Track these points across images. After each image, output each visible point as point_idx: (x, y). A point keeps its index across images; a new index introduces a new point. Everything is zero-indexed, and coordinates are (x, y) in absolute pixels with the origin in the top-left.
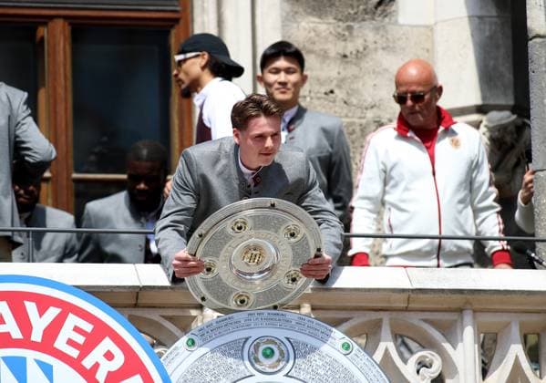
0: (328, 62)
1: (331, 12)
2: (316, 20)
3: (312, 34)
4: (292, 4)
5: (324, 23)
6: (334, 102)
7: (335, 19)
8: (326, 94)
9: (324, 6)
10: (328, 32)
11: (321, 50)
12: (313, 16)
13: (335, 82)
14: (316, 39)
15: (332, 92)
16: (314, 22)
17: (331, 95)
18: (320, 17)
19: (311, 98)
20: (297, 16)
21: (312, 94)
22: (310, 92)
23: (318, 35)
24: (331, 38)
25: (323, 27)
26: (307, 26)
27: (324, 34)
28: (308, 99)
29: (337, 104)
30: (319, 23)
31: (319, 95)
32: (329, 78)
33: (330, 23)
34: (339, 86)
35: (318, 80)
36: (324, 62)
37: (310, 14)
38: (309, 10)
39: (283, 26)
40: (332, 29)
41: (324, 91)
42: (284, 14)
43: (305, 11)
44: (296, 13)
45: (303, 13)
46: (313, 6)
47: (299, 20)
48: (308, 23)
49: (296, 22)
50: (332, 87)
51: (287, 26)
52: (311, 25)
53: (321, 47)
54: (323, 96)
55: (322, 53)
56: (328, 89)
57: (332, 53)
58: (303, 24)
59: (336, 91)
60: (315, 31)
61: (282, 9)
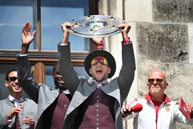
1: (159, 58)
3: (151, 67)
4: (142, 55)
5: (156, 63)
7: (161, 61)
9: (156, 56)
10: (158, 67)
12: (152, 60)
14: (153, 70)
16: (151, 63)
18: (154, 61)
20: (144, 60)
23: (153, 68)
25: (155, 65)
26: (148, 64)
27: (156, 68)
30: (154, 63)
33: (159, 63)
37: (150, 59)
40: (159, 66)
42: (138, 59)
43: (148, 58)
44: (144, 58)
45: (147, 59)
46: (151, 55)
47: (145, 61)
48: (148, 63)
51: (139, 64)
52: (150, 64)
58: (147, 63)
60: (152, 66)
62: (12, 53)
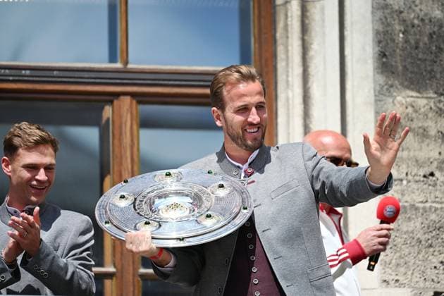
0: (428, 141)
1: (431, 85)
2: (414, 94)
3: (410, 110)
4: (387, 77)
5: (422, 97)
6: (435, 185)
7: (436, 93)
8: (425, 176)
9: (424, 80)
10: (428, 107)
11: (420, 128)
12: (412, 90)
13: (435, 164)
14: (414, 115)
15: (432, 174)
16: (412, 97)
17: (431, 178)
18: (419, 92)
19: (409, 182)
20: (392, 90)
21: (410, 177)
22: (407, 174)
23: (416, 111)
24: (430, 115)
25: (422, 102)
26: (404, 101)
27: (422, 110)
28: (405, 182)
29: (438, 187)
30: (418, 97)
31: (417, 178)
32: (429, 159)
33: (430, 98)
34: (440, 168)
35: (417, 161)
36: (423, 142)
37: (408, 88)
38: (406, 83)
39: (376, 101)
40: (432, 105)
41: (422, 174)
42: (378, 88)
43: (402, 84)
44: (392, 86)
45: (399, 87)
46: (410, 78)
47: (395, 94)
48: (404, 97)
49: (391, 96)
50: (433, 168)
51: (380, 101)
52: (408, 100)
53: (420, 125)
54: (422, 179)
55: (421, 131)
56: (427, 170)
57: (433, 132)
58: (399, 98)
59: (437, 174)
60: (413, 107)
61: (375, 81)
62: (55, 73)
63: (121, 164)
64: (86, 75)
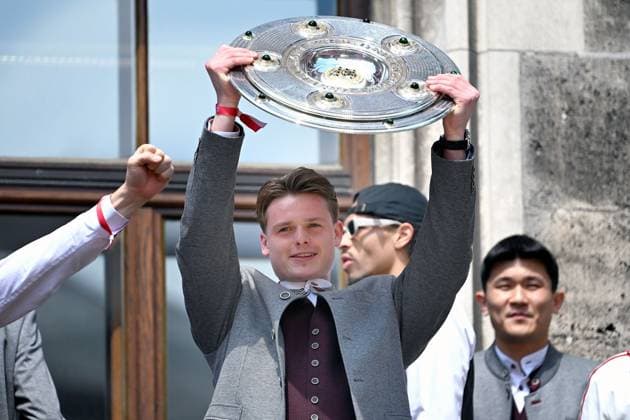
0: (604, 277)
1: (610, 192)
2: (584, 205)
3: (577, 229)
4: (541, 179)
5: (596, 211)
6: (615, 344)
7: (617, 204)
8: (599, 331)
9: (599, 184)
10: (606, 225)
11: (592, 256)
12: (581, 199)
13: (616, 311)
14: (584, 238)
15: (611, 328)
16: (580, 209)
17: (609, 333)
18: (591, 202)
19: (575, 339)
20: (550, 198)
21: (577, 332)
22: (573, 327)
23: (587, 232)
24: (608, 237)
25: (595, 218)
26: (568, 216)
27: (596, 230)
28: (569, 340)
29: (621, 347)
30: (589, 210)
31: (588, 334)
32: (606, 304)
33: (609, 211)
34: (622, 318)
35: (588, 307)
36: (597, 278)
37: (574, 195)
38: (571, 189)
39: (526, 216)
40: (611, 221)
41: (596, 327)
42: (529, 196)
43: (565, 190)
44: (549, 193)
45: (561, 195)
46: (579, 181)
47: (555, 205)
48: (568, 211)
49: (548, 208)
50: (612, 319)
51: (532, 215)
52: (575, 214)
53: (593, 252)
54: (596, 335)
55: (594, 261)
56: (602, 322)
57: (612, 264)
58: (561, 212)
59: (619, 327)
60: (582, 224)
61: (524, 185)
62: (38, 172)
63: (138, 311)
64: (84, 175)
